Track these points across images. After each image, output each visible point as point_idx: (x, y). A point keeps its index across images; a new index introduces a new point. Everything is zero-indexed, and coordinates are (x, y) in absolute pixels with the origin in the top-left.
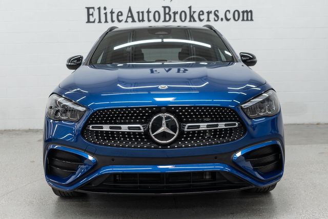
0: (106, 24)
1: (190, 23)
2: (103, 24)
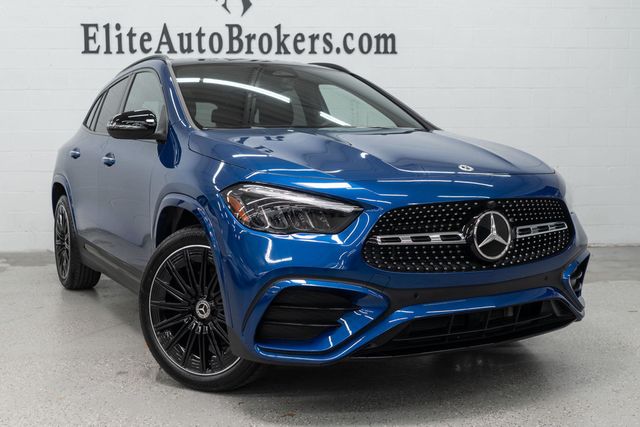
0: (120, 55)
1: (278, 56)
2: (114, 56)
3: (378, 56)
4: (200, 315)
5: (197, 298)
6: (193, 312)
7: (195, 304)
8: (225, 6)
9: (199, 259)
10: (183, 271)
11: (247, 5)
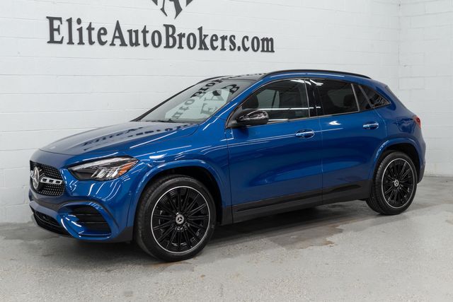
0: (81, 46)
1: (201, 51)
2: (76, 47)
3: (263, 53)
8: (163, 10)
11: (178, 10)
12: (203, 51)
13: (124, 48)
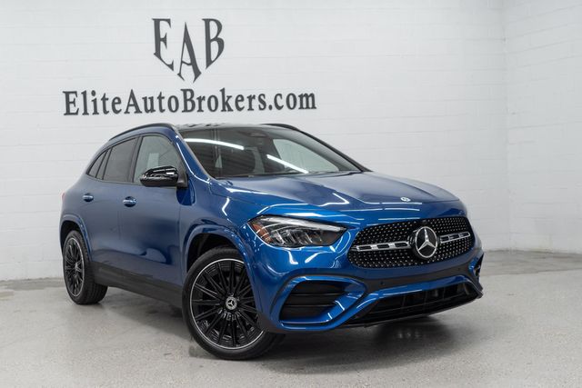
0: (96, 116)
1: (224, 113)
2: (91, 116)
3: (302, 110)
4: (229, 307)
5: (226, 296)
6: (223, 306)
7: (225, 301)
8: (179, 75)
9: (227, 268)
10: (216, 278)
11: (197, 73)
12: (227, 113)
13: (139, 114)
